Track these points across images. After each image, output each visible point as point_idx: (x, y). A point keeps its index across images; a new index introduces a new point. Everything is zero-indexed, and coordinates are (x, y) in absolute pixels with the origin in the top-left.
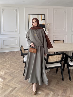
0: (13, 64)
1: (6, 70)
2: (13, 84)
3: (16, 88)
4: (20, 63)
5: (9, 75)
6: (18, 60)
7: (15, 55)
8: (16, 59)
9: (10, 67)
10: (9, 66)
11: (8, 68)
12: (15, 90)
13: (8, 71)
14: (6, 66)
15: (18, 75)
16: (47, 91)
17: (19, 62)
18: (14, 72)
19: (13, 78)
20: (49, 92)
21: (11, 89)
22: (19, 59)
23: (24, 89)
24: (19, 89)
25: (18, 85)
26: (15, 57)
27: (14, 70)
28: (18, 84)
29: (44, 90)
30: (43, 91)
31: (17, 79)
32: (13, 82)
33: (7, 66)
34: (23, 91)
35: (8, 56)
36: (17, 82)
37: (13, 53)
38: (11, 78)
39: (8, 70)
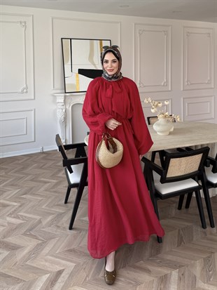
0: (28, 196)
1: (8, 219)
2: (46, 261)
3: (60, 273)
4: (48, 193)
5: (25, 234)
6: (40, 182)
7: (23, 168)
8: (32, 180)
9: (20, 206)
10: (15, 204)
11: (13, 212)
12: (59, 280)
13: (19, 221)
14: (5, 206)
15: (56, 231)
16: (160, 269)
17: (46, 190)
18: (40, 222)
19: (40, 242)
20: (165, 271)
21: (45, 278)
22: (42, 179)
23: (89, 274)
24: (71, 275)
25: (64, 262)
26: (28, 175)
27: (38, 218)
28: (63, 259)
29: (150, 267)
30: (148, 271)
31: (55, 245)
32: (47, 255)
33: (8, 206)
34: (87, 279)
35: (4, 174)
36: (59, 253)
37: (17, 162)
38: (36, 244)
39: (17, 217)
